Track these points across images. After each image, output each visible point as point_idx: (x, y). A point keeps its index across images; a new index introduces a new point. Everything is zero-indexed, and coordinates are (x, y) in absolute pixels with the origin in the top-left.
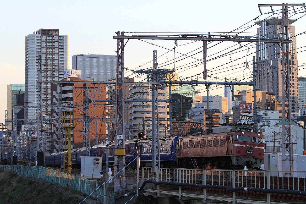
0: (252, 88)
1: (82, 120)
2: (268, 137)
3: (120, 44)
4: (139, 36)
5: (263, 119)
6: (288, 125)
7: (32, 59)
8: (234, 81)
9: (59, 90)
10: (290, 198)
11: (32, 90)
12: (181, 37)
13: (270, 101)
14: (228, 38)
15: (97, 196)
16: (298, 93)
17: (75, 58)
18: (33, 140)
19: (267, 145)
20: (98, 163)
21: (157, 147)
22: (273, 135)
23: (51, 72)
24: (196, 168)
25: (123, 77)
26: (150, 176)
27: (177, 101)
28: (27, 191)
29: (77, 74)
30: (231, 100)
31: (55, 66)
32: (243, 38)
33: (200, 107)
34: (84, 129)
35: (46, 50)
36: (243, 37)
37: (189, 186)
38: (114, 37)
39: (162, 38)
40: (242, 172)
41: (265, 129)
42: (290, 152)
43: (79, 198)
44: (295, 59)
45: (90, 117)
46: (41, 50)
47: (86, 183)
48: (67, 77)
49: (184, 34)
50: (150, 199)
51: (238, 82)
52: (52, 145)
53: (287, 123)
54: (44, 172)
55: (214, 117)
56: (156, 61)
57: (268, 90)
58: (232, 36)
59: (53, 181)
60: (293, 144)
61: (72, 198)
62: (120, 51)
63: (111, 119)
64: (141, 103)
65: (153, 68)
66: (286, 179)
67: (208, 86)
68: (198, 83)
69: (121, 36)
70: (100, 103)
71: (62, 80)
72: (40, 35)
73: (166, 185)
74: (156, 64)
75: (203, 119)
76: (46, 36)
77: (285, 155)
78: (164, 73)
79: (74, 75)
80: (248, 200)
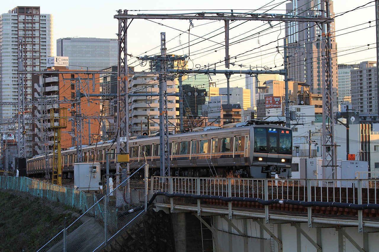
0: (283, 77)
1: (72, 119)
2: (302, 138)
3: (123, 25)
4: (145, 15)
5: (297, 116)
6: (330, 123)
7: (7, 44)
8: (263, 69)
9: (41, 83)
10: (336, 212)
11: (7, 82)
12: (197, 15)
13: (303, 93)
14: (255, 17)
15: (96, 212)
16: (337, 83)
17: (61, 42)
18: (11, 144)
19: (301, 148)
20: (95, 172)
21: (166, 152)
22: (308, 135)
23: (30, 60)
24: (215, 176)
25: (126, 65)
26: (161, 187)
27: (187, 94)
28: (7, 207)
29: (64, 61)
30: (254, 93)
31: (36, 52)
32: (274, 17)
33: (216, 102)
34: (73, 130)
35: (24, 33)
36: (274, 15)
37: (209, 198)
38: (115, 17)
39: (174, 17)
40: (271, 181)
41: (297, 128)
42: (332, 157)
43: (73, 215)
44: (334, 41)
45: (82, 115)
46: (18, 33)
47: (82, 197)
48: (51, 65)
49: (201, 12)
50: (161, 216)
51: (268, 70)
52: (34, 150)
53: (329, 120)
54: (28, 184)
55: (233, 113)
56: (164, 45)
57: (300, 81)
58: (260, 15)
59: (39, 194)
60: (336, 146)
61: (65, 215)
62: (123, 33)
63: (108, 117)
64: (144, 98)
65: (160, 54)
66: (331, 189)
67: (229, 76)
68: (216, 72)
69: (124, 15)
70: (97, 98)
71: (45, 70)
72: (17, 14)
73: (181, 198)
74: (164, 50)
75: (219, 117)
76: (24, 16)
77: (326, 160)
78: (174, 60)
79: (60, 63)
80: (284, 216)
